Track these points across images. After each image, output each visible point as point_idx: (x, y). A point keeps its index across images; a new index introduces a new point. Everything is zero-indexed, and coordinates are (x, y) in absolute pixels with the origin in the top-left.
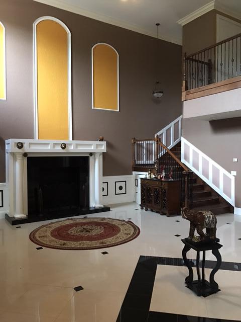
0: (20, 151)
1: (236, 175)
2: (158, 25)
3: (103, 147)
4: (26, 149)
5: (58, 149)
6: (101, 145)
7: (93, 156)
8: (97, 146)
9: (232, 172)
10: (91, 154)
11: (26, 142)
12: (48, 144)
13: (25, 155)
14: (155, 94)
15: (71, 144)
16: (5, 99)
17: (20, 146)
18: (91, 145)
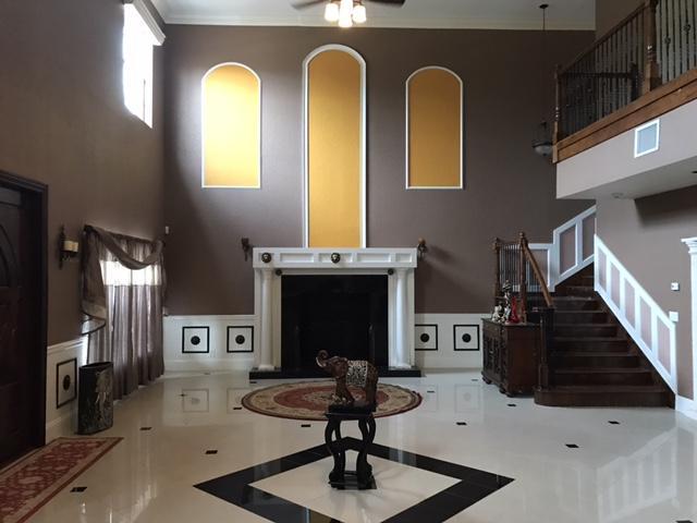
0: (267, 265)
1: (676, 320)
2: (544, 7)
3: (410, 259)
4: (277, 263)
5: (328, 262)
6: (407, 255)
7: (394, 275)
8: (398, 256)
9: (671, 313)
10: (391, 271)
11: (276, 252)
12: (310, 255)
13: (278, 271)
14: (538, 149)
15: (349, 255)
16: (259, 186)
17: (268, 258)
18: (386, 255)
